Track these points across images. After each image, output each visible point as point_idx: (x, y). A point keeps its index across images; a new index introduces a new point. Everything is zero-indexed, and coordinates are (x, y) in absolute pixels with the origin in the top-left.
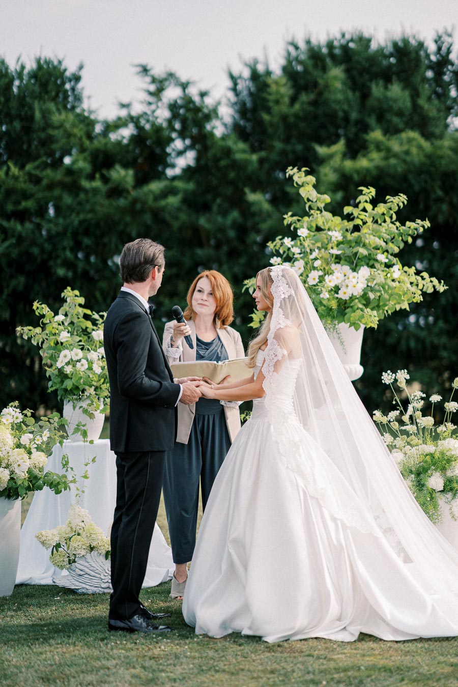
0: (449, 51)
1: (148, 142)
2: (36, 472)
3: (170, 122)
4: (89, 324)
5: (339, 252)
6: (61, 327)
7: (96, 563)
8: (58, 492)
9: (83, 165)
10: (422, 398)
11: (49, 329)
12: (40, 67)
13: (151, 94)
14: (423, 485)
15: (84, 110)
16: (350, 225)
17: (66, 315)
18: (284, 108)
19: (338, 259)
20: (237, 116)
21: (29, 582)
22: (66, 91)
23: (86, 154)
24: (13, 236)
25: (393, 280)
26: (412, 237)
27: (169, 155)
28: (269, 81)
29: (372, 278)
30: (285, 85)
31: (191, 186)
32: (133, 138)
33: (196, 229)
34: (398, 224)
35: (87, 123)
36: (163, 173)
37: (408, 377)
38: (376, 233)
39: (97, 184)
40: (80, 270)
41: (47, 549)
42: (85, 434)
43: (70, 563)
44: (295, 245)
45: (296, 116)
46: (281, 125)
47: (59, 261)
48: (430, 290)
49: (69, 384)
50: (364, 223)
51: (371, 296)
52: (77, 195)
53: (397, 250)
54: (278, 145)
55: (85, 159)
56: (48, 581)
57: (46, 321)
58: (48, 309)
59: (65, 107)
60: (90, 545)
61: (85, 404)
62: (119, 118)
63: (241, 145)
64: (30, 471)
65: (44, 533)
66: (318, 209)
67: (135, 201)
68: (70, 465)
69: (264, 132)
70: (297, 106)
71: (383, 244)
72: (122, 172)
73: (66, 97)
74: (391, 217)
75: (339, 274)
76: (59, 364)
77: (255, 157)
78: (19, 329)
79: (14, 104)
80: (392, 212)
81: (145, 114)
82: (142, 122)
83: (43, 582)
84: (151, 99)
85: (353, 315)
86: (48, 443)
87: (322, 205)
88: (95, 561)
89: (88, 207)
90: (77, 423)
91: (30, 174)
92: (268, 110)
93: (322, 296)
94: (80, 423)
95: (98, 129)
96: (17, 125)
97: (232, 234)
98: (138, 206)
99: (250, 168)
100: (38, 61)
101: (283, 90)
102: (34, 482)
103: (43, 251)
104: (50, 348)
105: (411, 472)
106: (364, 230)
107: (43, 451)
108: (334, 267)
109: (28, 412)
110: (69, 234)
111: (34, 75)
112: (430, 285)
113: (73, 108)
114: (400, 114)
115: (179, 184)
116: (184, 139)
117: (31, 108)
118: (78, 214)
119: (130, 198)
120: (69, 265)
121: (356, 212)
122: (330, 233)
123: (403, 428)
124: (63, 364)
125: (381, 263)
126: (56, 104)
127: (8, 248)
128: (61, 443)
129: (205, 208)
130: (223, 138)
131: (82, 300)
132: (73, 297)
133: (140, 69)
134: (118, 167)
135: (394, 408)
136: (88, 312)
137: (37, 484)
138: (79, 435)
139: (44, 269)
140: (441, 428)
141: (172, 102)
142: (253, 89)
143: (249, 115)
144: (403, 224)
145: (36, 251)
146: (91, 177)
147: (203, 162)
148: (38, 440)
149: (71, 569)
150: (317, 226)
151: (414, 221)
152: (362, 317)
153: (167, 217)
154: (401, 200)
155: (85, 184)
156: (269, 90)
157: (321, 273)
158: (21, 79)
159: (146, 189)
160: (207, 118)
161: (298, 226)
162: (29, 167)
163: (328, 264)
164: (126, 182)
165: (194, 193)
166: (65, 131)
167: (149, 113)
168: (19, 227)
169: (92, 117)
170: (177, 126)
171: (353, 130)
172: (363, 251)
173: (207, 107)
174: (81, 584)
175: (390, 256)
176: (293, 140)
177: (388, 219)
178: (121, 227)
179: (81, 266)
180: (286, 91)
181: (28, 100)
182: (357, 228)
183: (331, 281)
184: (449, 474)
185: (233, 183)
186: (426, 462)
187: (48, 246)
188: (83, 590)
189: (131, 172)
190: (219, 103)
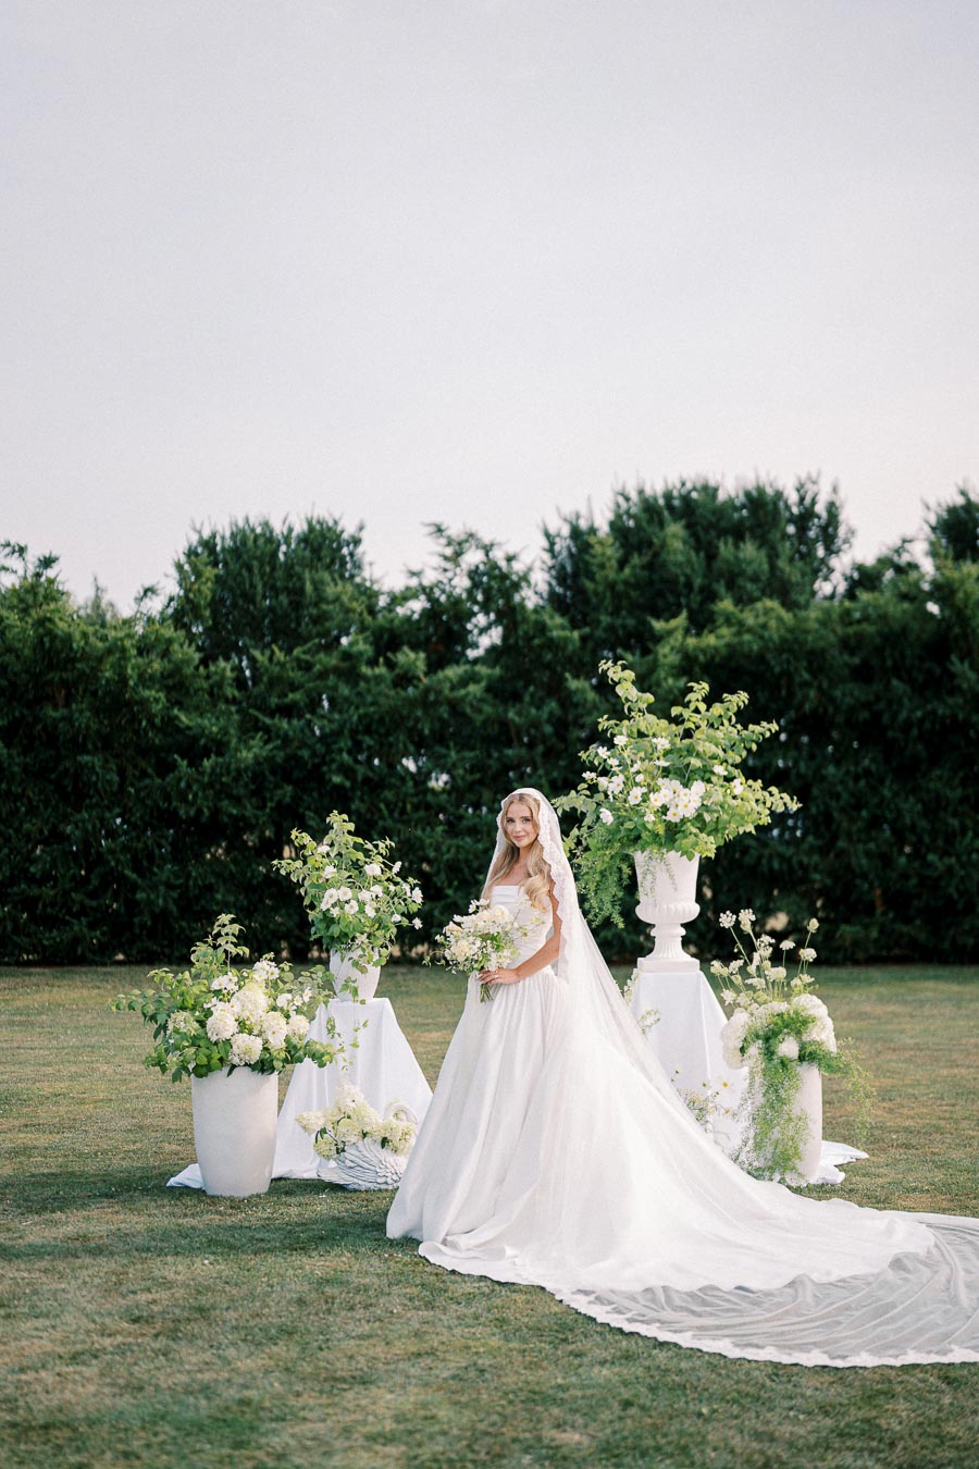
1: (444, 618)
2: (295, 1041)
3: (470, 592)
4: (360, 855)
5: (666, 764)
6: (326, 860)
7: (371, 1152)
8: (322, 1065)
9: (364, 647)
10: (770, 945)
11: (311, 862)
12: (311, 529)
13: (446, 558)
14: (773, 1053)
15: (365, 580)
16: (680, 729)
17: (332, 845)
18: (612, 575)
19: (666, 772)
20: (554, 583)
21: (288, 1175)
22: (344, 557)
23: (368, 633)
24: (278, 737)
25: (734, 797)
26: (757, 743)
27: (471, 632)
28: (592, 540)
29: (707, 795)
30: (612, 545)
31: (497, 671)
32: (425, 612)
33: (504, 724)
34: (739, 727)
35: (370, 595)
36: (463, 654)
37: (753, 918)
38: (711, 740)
39: (381, 670)
40: (360, 778)
41: (310, 1135)
42: (355, 992)
43: (338, 1153)
44: (613, 756)
45: (626, 583)
46: (608, 594)
47: (334, 766)
48: (781, 809)
49: (335, 930)
50: (698, 727)
51: (707, 817)
52: (356, 684)
53: (738, 760)
54: (605, 619)
55: (366, 640)
56: (311, 1175)
57: (307, 852)
58: (309, 838)
59: (342, 577)
60: (364, 1131)
61: (356, 954)
62: (408, 588)
63: (559, 620)
64: (287, 1040)
65: (305, 1115)
66: (640, 711)
67: (427, 690)
68: (337, 1030)
69: (587, 602)
70: (627, 571)
71: (721, 754)
72: (412, 655)
73: (343, 563)
74: (730, 720)
75: (668, 791)
76: (324, 907)
77: (576, 634)
78: (275, 862)
79: (279, 573)
80: (730, 713)
81: (441, 582)
82: (437, 593)
83: (306, 1176)
84: (448, 565)
85: (684, 841)
86: (309, 1005)
87: (644, 706)
88: (368, 1149)
89: (369, 699)
90: (346, 978)
91: (298, 660)
92: (592, 578)
93: (646, 819)
94: (349, 978)
95: (383, 601)
96: (284, 599)
97: (548, 729)
98: (432, 697)
99: (570, 648)
100: (310, 523)
101: (609, 552)
102: (293, 1055)
103: (314, 754)
104: (313, 885)
105: (758, 1037)
106: (697, 735)
107: (303, 1013)
108: (660, 781)
109: (286, 966)
110: (346, 732)
111: (305, 540)
112: (780, 803)
113: (352, 577)
115: (482, 670)
116: (487, 613)
117: (300, 578)
118: (357, 708)
119: (421, 686)
120: (347, 771)
121: (687, 713)
122: (654, 740)
123: (749, 981)
124: (329, 906)
125: (719, 776)
126: (331, 573)
127: (271, 750)
128: (326, 1003)
129: (516, 697)
130: (536, 611)
131: (351, 827)
132: (339, 822)
133: (432, 529)
134: (406, 649)
135: (736, 957)
136: (360, 840)
137: (297, 1055)
138: (348, 994)
139: (316, 776)
140: (795, 981)
141: (473, 568)
142: (574, 550)
143: (569, 581)
144: (746, 728)
145: (305, 753)
146: (373, 663)
147: (511, 641)
148: (297, 1001)
149: (340, 1160)
150: (639, 731)
151: (759, 724)
152: (696, 844)
153: (468, 710)
154: (742, 698)
155: (365, 670)
156: (593, 552)
157: (645, 790)
158: (288, 545)
159: (440, 675)
160: (516, 586)
161: (616, 732)
162: (297, 651)
163: (653, 778)
164: (416, 667)
165: (501, 678)
166: (342, 605)
167: (445, 581)
168: (285, 724)
169: (376, 587)
170: (480, 597)
171: (696, 599)
172: (696, 762)
173: (517, 573)
174: (352, 1179)
175: (730, 768)
176: (624, 613)
177: (726, 722)
178: (411, 724)
179: (361, 771)
180: (612, 552)
181: (297, 568)
182: (688, 734)
183: (656, 800)
184: (805, 1038)
185: (548, 666)
186: (776, 1024)
187: (320, 748)
188: (355, 1186)
189: (422, 655)
190: (530, 569)
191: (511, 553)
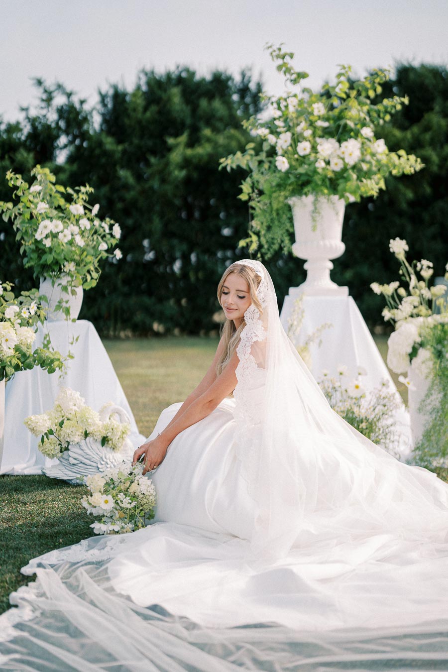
0: (249, 81)
1: (41, 138)
2: (24, 349)
3: (57, 124)
4: (62, 201)
6: (37, 200)
7: (92, 450)
11: (22, 202)
13: (43, 100)
18: (140, 116)
21: (11, 473)
26: (390, 114)
27: (56, 148)
31: (75, 167)
32: (29, 136)
41: (37, 436)
42: (67, 311)
43: (61, 452)
45: (148, 121)
46: (137, 127)
49: (49, 258)
54: (136, 141)
57: (20, 193)
58: (22, 180)
60: (86, 431)
61: (64, 280)
63: (109, 140)
64: (17, 349)
65: (33, 418)
68: (52, 345)
70: (148, 114)
72: (25, 154)
74: (375, 90)
76: (38, 237)
81: (39, 117)
82: (37, 124)
83: (27, 472)
84: (43, 104)
88: (91, 448)
90: (58, 300)
92: (129, 116)
94: (62, 299)
99: (116, 156)
102: (23, 361)
104: (25, 221)
108: (320, 140)
109: (8, 286)
112: (407, 163)
114: (221, 119)
116: (67, 135)
124: (43, 236)
131: (52, 178)
132: (42, 174)
133: (35, 81)
134: (21, 151)
137: (26, 362)
138: (61, 314)
141: (59, 108)
142: (114, 104)
148: (25, 313)
149: (63, 458)
151: (392, 98)
160: (85, 120)
164: (27, 161)
165: (76, 173)
167: (42, 115)
170: (63, 125)
172: (350, 124)
173: (85, 111)
174: (74, 474)
176: (146, 138)
180: (140, 102)
188: (78, 481)
189: (31, 155)
190: (93, 109)
191: (82, 99)
